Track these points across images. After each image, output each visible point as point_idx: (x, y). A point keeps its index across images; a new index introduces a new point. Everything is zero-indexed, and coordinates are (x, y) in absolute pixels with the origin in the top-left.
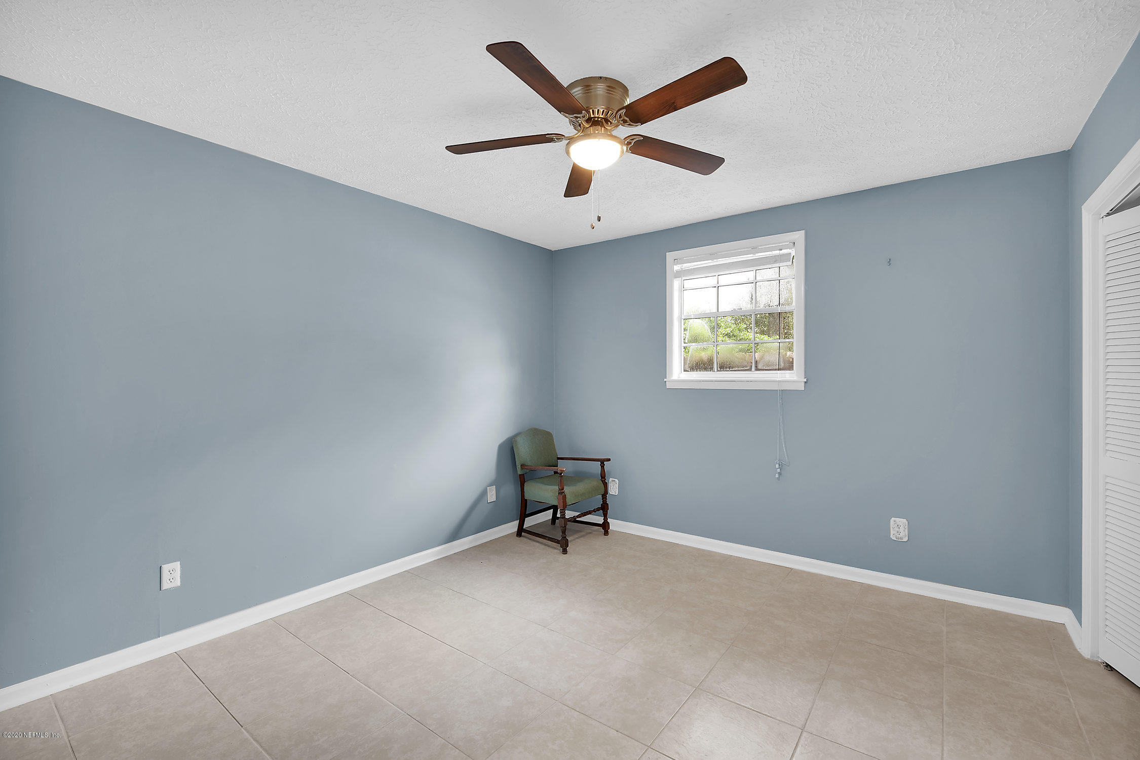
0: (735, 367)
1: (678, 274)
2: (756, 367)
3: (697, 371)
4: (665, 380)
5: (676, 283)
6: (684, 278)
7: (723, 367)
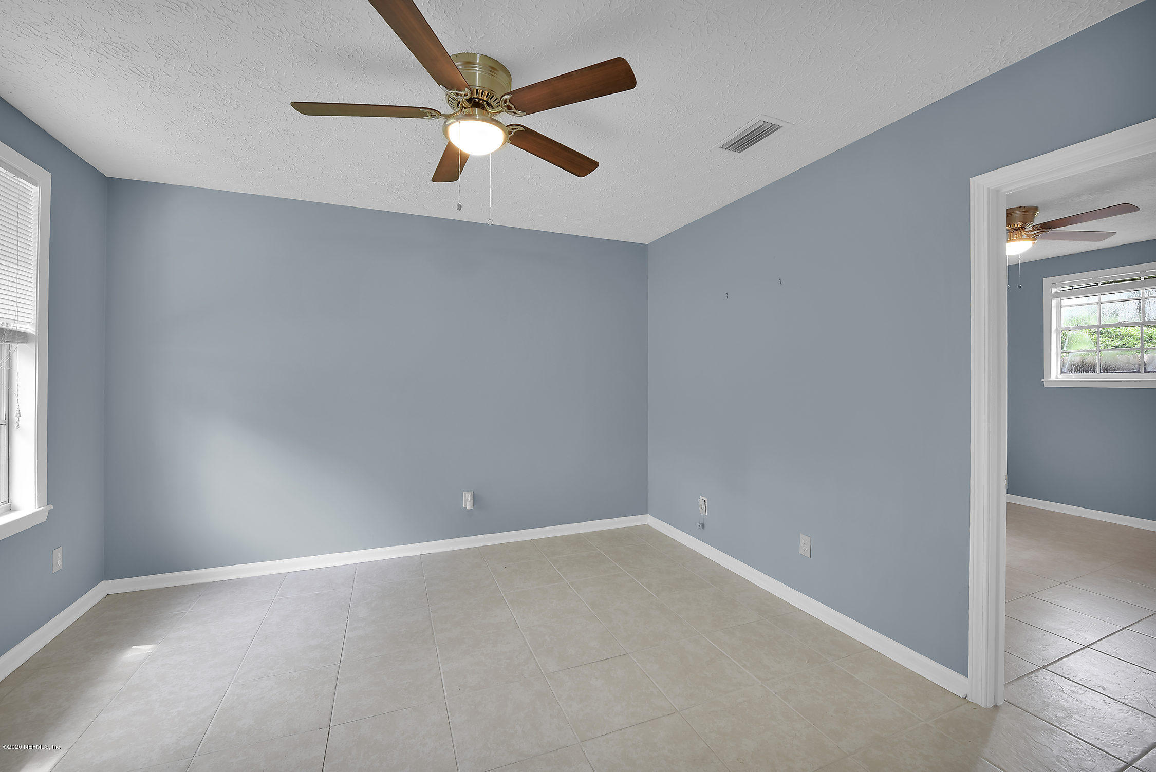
0: (1120, 370)
1: (1056, 296)
2: (1145, 369)
3: (1077, 373)
4: (1042, 380)
5: (1054, 303)
6: (1062, 298)
7: (1106, 369)
